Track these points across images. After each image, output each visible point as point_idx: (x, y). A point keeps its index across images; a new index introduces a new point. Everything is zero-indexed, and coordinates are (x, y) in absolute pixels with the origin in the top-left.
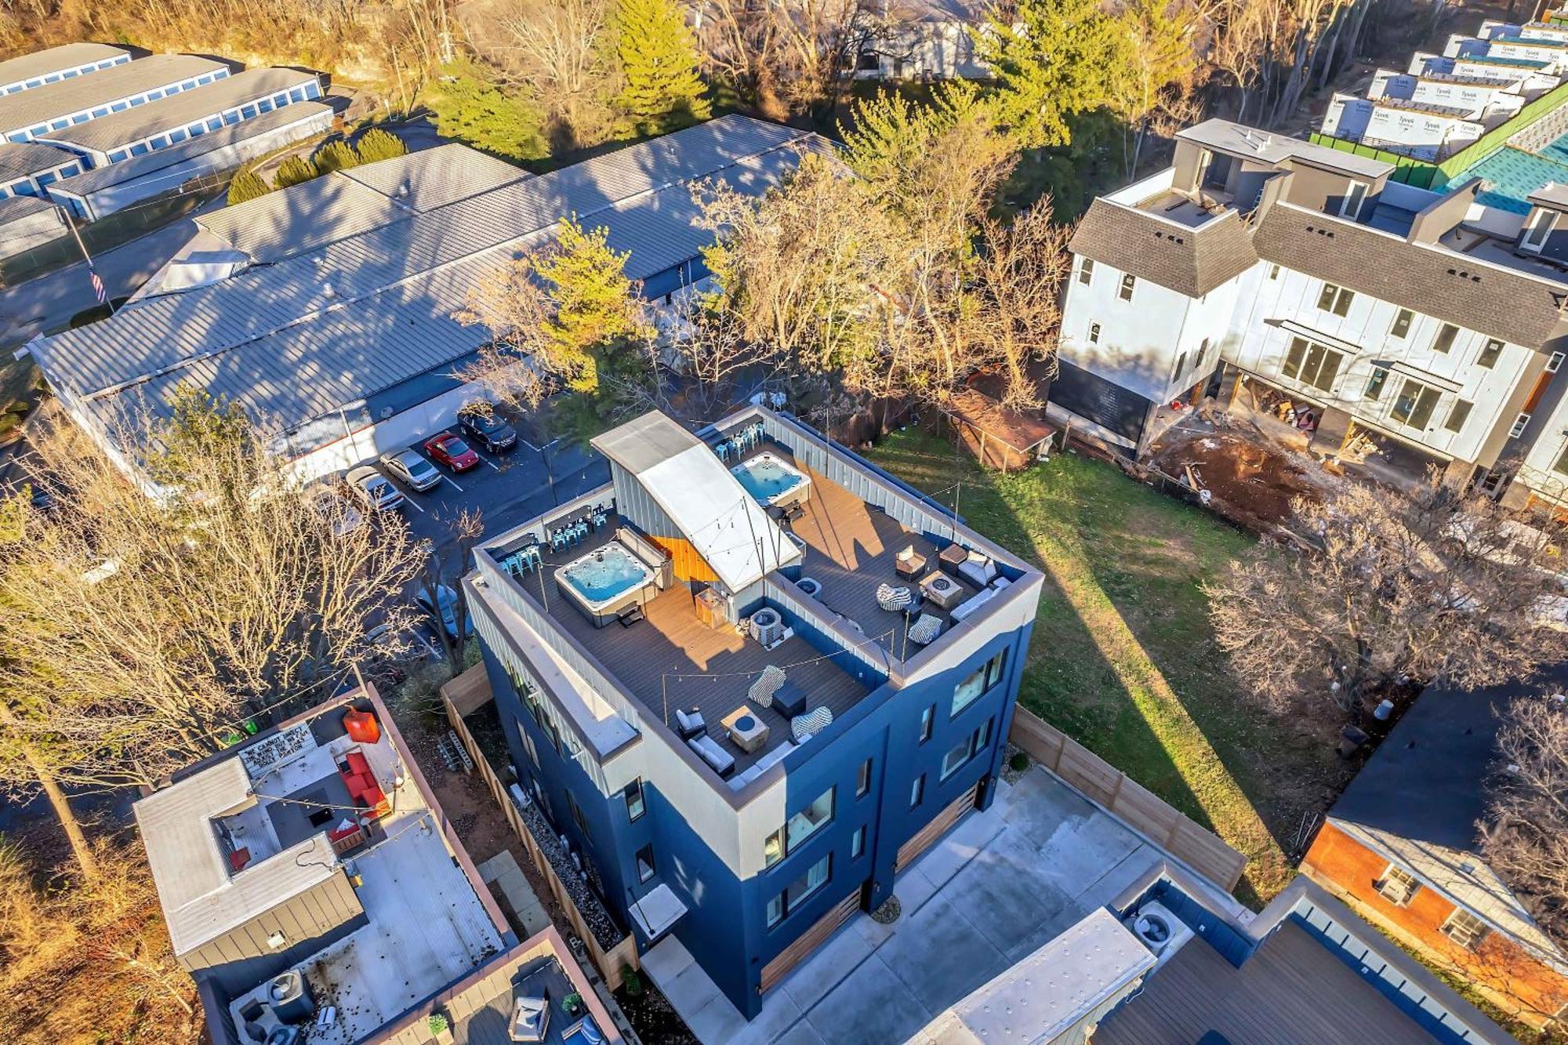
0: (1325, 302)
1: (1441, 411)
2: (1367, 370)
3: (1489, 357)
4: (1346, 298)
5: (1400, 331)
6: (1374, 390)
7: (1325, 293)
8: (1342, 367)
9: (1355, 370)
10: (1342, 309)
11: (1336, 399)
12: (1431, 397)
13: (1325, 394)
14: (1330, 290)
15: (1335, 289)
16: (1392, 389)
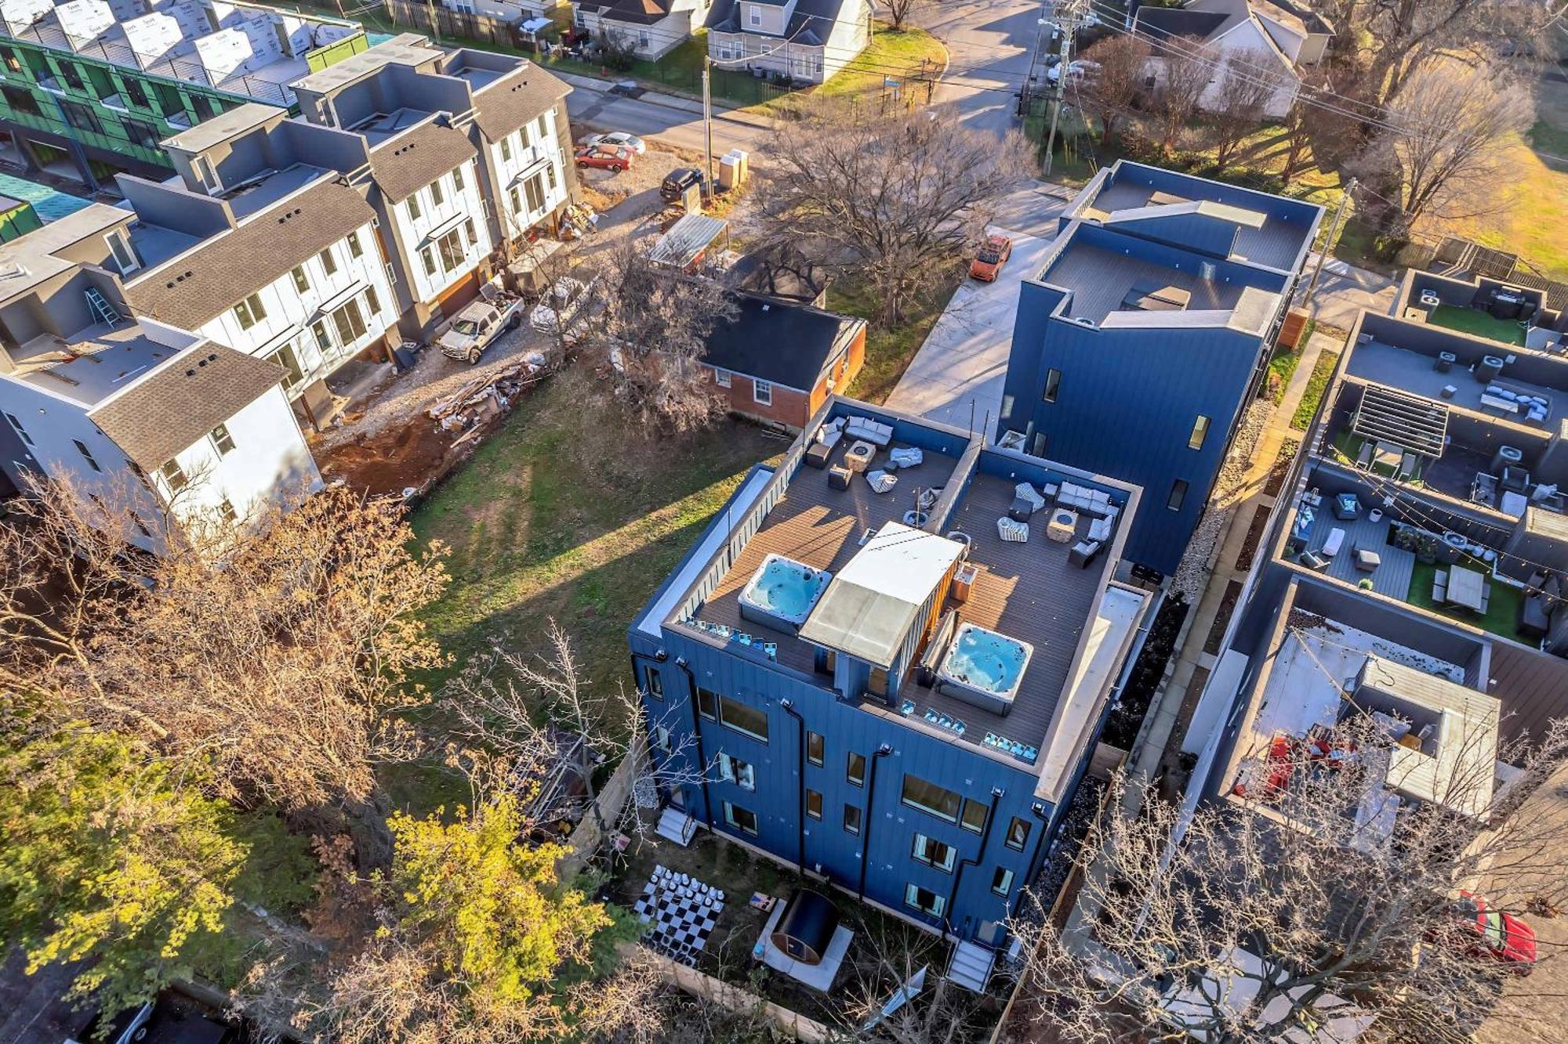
0: (246, 323)
1: (364, 308)
2: (309, 335)
3: (356, 249)
4: (255, 301)
5: (303, 287)
6: (324, 343)
7: (239, 315)
8: (295, 349)
9: (303, 343)
10: (260, 314)
11: (311, 375)
12: (352, 306)
13: (302, 381)
14: (240, 309)
15: (242, 304)
16: (331, 328)
